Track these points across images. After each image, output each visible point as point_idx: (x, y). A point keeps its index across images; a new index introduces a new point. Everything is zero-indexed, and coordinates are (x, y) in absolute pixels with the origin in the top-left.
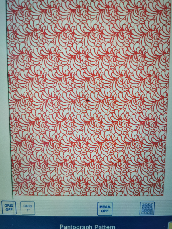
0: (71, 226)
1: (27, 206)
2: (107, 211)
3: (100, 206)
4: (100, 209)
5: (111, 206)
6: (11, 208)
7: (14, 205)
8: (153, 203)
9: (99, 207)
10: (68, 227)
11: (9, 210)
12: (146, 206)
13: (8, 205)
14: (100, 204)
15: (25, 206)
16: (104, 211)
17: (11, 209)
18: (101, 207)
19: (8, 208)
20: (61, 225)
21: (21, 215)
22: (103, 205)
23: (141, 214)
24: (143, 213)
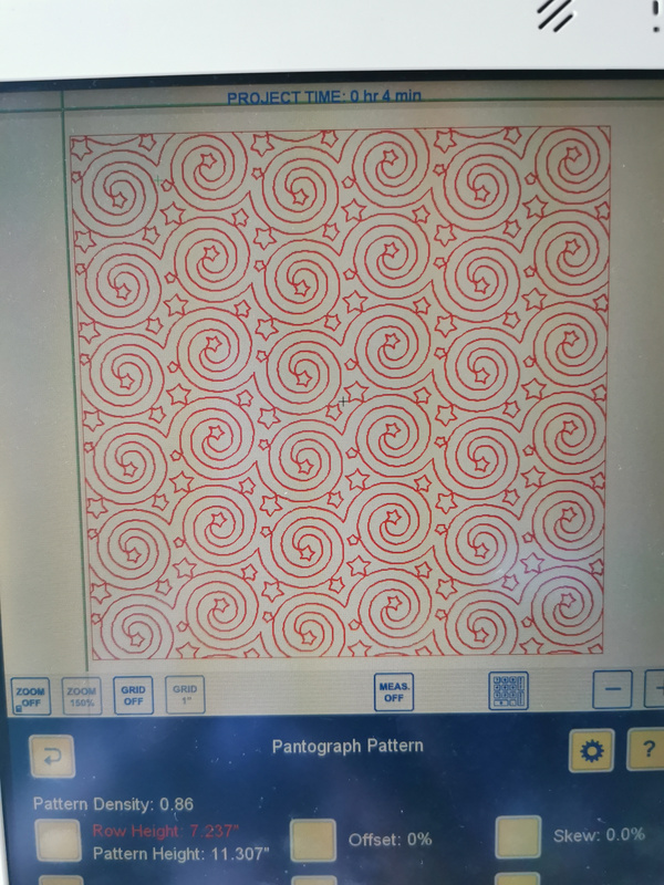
0: (304, 744)
1: (183, 689)
2: (400, 697)
3: (381, 685)
4: (381, 694)
5: (410, 686)
6: (138, 696)
7: (148, 689)
8: (525, 675)
9: (378, 686)
10: (295, 745)
11: (132, 701)
12: (507, 683)
13: (132, 689)
14: (381, 680)
15: (177, 690)
16: (392, 698)
17: (140, 700)
18: (383, 687)
19: (131, 696)
20: (274, 741)
21: (167, 715)
22: (388, 682)
23: (492, 707)
24: (498, 703)
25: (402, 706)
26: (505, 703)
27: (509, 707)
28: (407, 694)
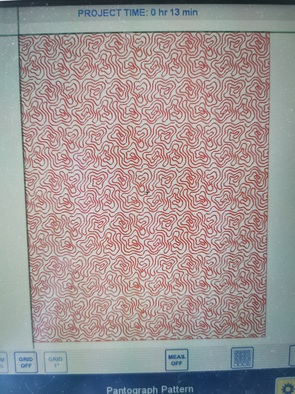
0: (125, 389)
1: (55, 359)
2: (180, 363)
4: (169, 361)
5: (186, 356)
7: (34, 359)
8: (252, 349)
9: (167, 357)
10: (120, 390)
12: (241, 354)
13: (25, 359)
14: (169, 353)
15: (51, 359)
16: (176, 363)
17: (30, 365)
18: (170, 357)
19: (25, 362)
20: (108, 388)
21: (46, 374)
22: (173, 354)
23: (233, 367)
24: (236, 365)
25: (181, 368)
26: (240, 364)
27: (242, 367)
28: (184, 361)
